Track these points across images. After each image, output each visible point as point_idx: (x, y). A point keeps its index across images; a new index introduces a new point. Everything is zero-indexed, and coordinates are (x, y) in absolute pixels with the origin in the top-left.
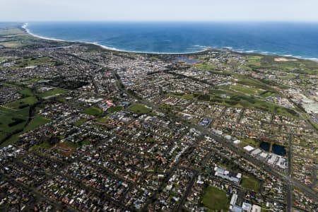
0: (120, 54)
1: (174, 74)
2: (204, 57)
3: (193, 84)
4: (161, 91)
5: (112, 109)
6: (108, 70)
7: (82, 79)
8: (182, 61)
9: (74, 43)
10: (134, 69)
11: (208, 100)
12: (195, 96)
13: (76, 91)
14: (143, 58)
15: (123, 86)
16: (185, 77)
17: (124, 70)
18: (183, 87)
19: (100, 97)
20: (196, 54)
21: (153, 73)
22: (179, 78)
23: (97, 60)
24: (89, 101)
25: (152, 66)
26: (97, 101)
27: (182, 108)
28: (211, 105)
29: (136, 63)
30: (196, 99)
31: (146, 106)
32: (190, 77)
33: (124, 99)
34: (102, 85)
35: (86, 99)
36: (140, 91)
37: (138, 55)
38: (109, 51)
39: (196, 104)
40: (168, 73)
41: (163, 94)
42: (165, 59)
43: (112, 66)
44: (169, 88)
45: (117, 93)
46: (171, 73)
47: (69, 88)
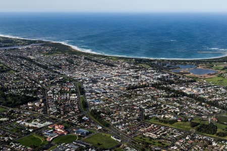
0: (95, 58)
1: (168, 90)
2: (222, 66)
3: (194, 106)
4: (141, 115)
5: (61, 139)
6: (72, 80)
7: (31, 92)
8: (187, 70)
9: (34, 42)
10: (110, 80)
11: (214, 132)
12: (194, 125)
13: (17, 110)
14: (127, 65)
15: (86, 105)
16: (184, 94)
17: (94, 81)
18: (178, 110)
19: (48, 120)
20: (211, 61)
21: (136, 87)
22: (174, 96)
23: (59, 67)
24: (30, 125)
25: (137, 77)
26: (42, 125)
27: (168, 143)
28: (217, 141)
29: (114, 72)
30: (194, 130)
31: (113, 138)
32: (191, 96)
33: (83, 124)
34: (56, 102)
35: (28, 121)
36: (109, 114)
37: (121, 61)
38: (80, 53)
39: (193, 138)
40: (159, 88)
41: (144, 120)
42: (159, 67)
43: (78, 75)
44: (155, 112)
45: (73, 115)
46: (162, 88)
47: (8, 104)
